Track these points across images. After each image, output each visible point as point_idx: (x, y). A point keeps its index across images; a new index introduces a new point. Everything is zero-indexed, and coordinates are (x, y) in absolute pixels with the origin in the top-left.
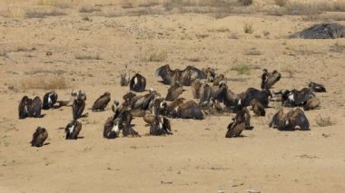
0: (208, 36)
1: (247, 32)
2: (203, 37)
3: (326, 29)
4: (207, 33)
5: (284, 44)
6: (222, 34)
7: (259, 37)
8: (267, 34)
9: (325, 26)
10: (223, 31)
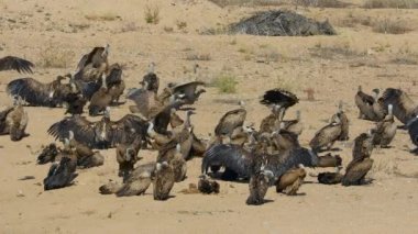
0: (87, 26)
1: (149, 21)
2: (82, 27)
3: (278, 20)
4: (87, 22)
5: (234, 43)
6: (110, 25)
7: (171, 30)
8: (182, 25)
9: (277, 14)
10: (112, 19)
